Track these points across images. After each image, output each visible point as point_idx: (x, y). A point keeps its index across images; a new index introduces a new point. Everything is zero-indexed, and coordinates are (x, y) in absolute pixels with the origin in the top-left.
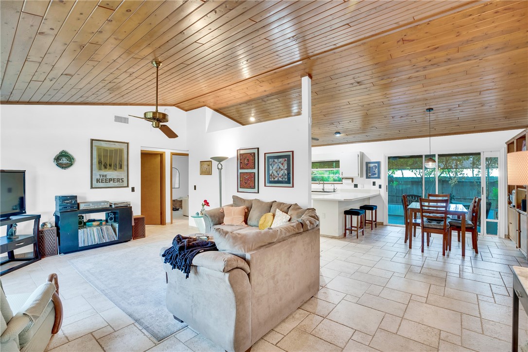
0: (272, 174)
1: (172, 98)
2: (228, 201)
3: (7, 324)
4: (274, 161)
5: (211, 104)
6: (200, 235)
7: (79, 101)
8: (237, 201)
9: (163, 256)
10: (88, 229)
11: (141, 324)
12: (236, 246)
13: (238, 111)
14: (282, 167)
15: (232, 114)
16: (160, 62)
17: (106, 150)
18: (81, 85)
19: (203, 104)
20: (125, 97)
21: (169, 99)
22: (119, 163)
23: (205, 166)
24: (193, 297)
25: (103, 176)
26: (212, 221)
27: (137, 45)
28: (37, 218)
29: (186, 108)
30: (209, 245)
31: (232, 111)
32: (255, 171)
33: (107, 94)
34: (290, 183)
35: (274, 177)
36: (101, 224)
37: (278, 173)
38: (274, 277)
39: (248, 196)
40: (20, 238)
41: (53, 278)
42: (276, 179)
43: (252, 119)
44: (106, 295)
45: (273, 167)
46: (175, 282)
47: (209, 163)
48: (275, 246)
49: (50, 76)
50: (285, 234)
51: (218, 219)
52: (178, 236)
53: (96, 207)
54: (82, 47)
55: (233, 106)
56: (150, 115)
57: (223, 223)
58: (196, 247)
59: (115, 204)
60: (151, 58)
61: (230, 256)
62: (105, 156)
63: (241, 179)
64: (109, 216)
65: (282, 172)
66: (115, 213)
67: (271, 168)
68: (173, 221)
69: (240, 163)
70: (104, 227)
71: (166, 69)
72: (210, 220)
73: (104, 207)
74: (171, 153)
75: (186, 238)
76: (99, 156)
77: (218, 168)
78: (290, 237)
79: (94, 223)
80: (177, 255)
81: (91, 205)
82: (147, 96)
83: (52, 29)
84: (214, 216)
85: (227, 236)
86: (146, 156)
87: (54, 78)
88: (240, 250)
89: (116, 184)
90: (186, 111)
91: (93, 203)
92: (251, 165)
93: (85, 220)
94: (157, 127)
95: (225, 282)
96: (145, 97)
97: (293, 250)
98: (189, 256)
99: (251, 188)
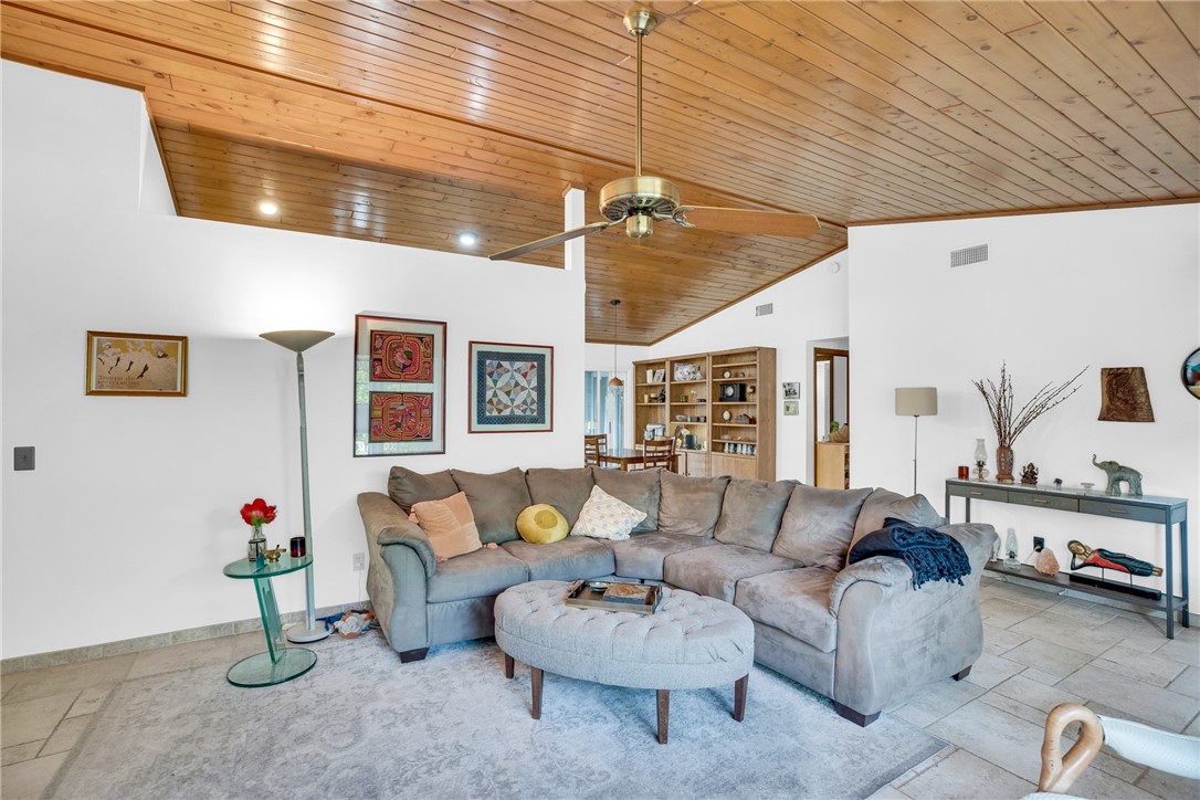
0: (495, 400)
4: (500, 366)
14: (523, 382)
32: (432, 388)
34: (542, 422)
35: (501, 407)
37: (512, 396)
42: (506, 412)
45: (495, 382)
63: (377, 413)
65: (524, 395)
67: (489, 382)
69: (375, 360)
92: (421, 371)
99: (418, 439)
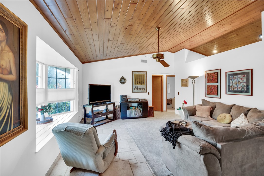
0: (232, 86)
1: (166, 47)
2: (198, 102)
3: (98, 148)
4: (234, 77)
5: (188, 47)
6: (182, 121)
7: (127, 55)
8: (205, 103)
9: (161, 132)
10: (131, 110)
11: (149, 164)
12: (209, 136)
13: (205, 48)
14: (241, 81)
15: (201, 50)
16: (160, 27)
17: (137, 76)
18: (127, 48)
19: (183, 47)
20: (145, 50)
21: (165, 48)
22: (143, 81)
23: (184, 82)
24: (177, 161)
25: (137, 87)
26: (189, 113)
27: (148, 20)
28: (114, 103)
29: (174, 51)
30: (188, 131)
31: (201, 49)
32: (218, 84)
33: (137, 50)
34: (249, 92)
35: (234, 88)
36: (135, 108)
37: (237, 85)
38: (241, 166)
39: (213, 100)
40: (109, 111)
41: (115, 131)
42: (236, 89)
43: (215, 51)
44: (135, 142)
45: (233, 81)
46: (167, 147)
47: (187, 80)
48: (243, 142)
49: (117, 46)
50: (252, 133)
51: (192, 112)
52: (169, 122)
53: (134, 101)
54: (126, 29)
55: (202, 45)
56: (155, 56)
57: (195, 115)
58: (180, 130)
59: (141, 100)
60: (155, 26)
61: (204, 143)
62: (137, 78)
63: (208, 89)
64: (139, 105)
65: (241, 84)
66: (141, 104)
67: (231, 81)
68: (167, 110)
69: (207, 79)
70: (137, 110)
71: (163, 30)
72: (188, 113)
73: (137, 101)
74: (166, 75)
75: (173, 124)
76: (135, 78)
77: (192, 83)
78: (256, 136)
79: (133, 108)
80: (168, 134)
81: (132, 100)
82: (154, 48)
83: (115, 23)
84: (190, 110)
85: (201, 128)
86: (155, 78)
87: (118, 46)
88: (212, 140)
89: (142, 91)
90: (174, 53)
91: (133, 99)
92: (216, 80)
93: (129, 106)
94: (159, 61)
95: (200, 160)
96: (153, 49)
97: (260, 148)
98: (175, 135)
99: (215, 95)
